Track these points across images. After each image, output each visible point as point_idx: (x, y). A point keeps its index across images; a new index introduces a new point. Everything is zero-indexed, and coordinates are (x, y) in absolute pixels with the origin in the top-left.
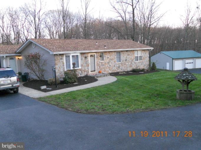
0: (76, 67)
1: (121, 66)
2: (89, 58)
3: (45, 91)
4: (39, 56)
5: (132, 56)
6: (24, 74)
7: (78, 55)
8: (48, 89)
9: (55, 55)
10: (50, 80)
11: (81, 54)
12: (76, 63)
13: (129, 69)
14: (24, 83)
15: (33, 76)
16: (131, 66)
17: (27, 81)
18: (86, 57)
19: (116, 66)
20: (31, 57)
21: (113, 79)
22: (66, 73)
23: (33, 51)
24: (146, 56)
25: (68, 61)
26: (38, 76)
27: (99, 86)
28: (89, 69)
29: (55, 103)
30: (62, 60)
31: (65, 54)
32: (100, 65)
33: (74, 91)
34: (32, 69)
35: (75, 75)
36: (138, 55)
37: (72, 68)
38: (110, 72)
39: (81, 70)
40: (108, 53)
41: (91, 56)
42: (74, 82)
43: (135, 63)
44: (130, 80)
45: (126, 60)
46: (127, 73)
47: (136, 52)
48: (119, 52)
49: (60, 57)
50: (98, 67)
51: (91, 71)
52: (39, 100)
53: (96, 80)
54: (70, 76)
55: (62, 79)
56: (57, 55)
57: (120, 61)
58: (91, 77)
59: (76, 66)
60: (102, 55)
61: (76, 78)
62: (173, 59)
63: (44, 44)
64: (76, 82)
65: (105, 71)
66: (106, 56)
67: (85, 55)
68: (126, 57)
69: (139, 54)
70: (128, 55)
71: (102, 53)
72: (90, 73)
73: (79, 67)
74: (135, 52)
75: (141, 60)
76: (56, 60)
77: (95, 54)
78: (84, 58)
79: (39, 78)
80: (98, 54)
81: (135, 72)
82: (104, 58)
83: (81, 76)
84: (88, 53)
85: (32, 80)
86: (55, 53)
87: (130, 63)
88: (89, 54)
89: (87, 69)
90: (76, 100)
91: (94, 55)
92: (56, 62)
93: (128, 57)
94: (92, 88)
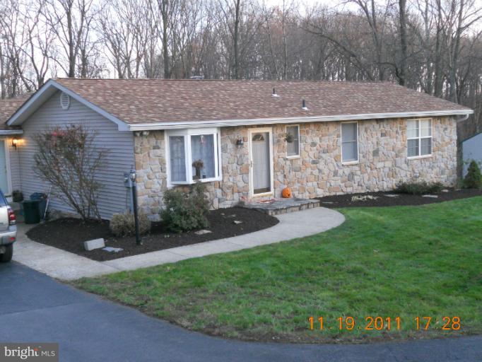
0: (204, 177)
1: (359, 173)
2: (249, 145)
3: (99, 256)
4: (83, 138)
5: (397, 140)
6: (32, 196)
7: (211, 136)
8: (110, 249)
9: (135, 133)
10: (117, 218)
11: (224, 130)
12: (204, 162)
13: (389, 184)
14: (31, 227)
15: (61, 206)
16: (393, 174)
17: (42, 222)
18: (238, 143)
19: (340, 172)
20: (55, 141)
21: (332, 219)
22: (170, 197)
23: (61, 120)
24: (447, 139)
25: (178, 156)
26: (76, 206)
27: (281, 243)
28: (246, 183)
29: (132, 300)
30: (158, 151)
31: (168, 131)
32: (287, 168)
33: (198, 259)
34: (58, 182)
35: (202, 204)
36: (418, 136)
37: (190, 181)
38: (321, 193)
39: (220, 185)
40: (312, 127)
41: (257, 137)
42: (198, 229)
43: (407, 162)
44: (392, 221)
45: (376, 153)
46: (380, 199)
47: (411, 126)
48: (354, 124)
49: (153, 141)
50: (281, 178)
51: (256, 191)
52: (81, 288)
53: (273, 222)
54: (184, 207)
55: (158, 218)
56: (141, 132)
57: (356, 158)
58: (255, 210)
59: (204, 171)
60: (292, 136)
61: (204, 213)
63: (100, 98)
64: (203, 228)
65: (303, 190)
66: (308, 139)
67: (237, 135)
68: (375, 140)
69: (423, 131)
70: (383, 135)
71: (294, 127)
72: (252, 194)
73: (214, 176)
74: (406, 123)
75: (430, 153)
76: (138, 151)
77: (269, 130)
78: (230, 146)
79: (79, 211)
80: (279, 131)
81: (408, 194)
82: (301, 145)
83: (222, 206)
84: (246, 127)
85: (57, 217)
86: (135, 127)
87: (389, 164)
88: (250, 133)
89: (241, 184)
90: (205, 291)
91: (268, 134)
92: (140, 157)
93: (383, 140)
94: (257, 248)
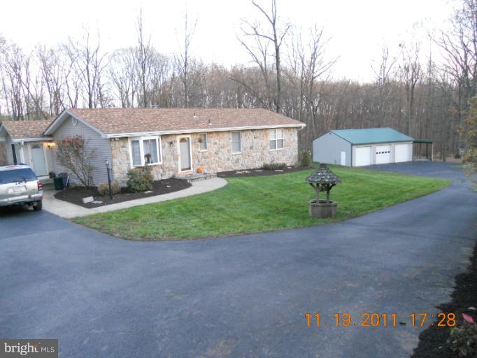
0: (152, 162)
1: (242, 159)
2: (178, 145)
3: (89, 206)
4: (83, 142)
5: (263, 141)
6: (59, 175)
7: (155, 140)
8: (96, 202)
9: (111, 139)
10: (102, 186)
11: (162, 136)
12: (152, 155)
13: (259, 164)
14: (58, 192)
15: (74, 180)
16: (262, 159)
17: (64, 189)
18: (171, 143)
19: (231, 158)
20: (68, 144)
21: (222, 183)
22: (131, 173)
23: (72, 132)
24: (292, 140)
25: (136, 153)
26: (81, 180)
27: (189, 197)
28: (177, 165)
29: (98, 226)
30: (124, 149)
31: (131, 137)
32: (200, 157)
33: (141, 206)
34: (71, 166)
35: (148, 177)
36: (275, 138)
37: (143, 164)
38: (220, 170)
39: (161, 167)
40: (214, 134)
41: (182, 140)
42: (146, 190)
43: (269, 153)
45: (251, 148)
46: (252, 173)
47: (271, 133)
48: (239, 132)
49: (122, 143)
50: (197, 162)
51: (183, 170)
52: (74, 222)
53: (189, 185)
54: (138, 178)
55: (126, 185)
56: (114, 139)
57: (240, 150)
58: (180, 180)
59: (152, 159)
60: (202, 139)
61: (150, 182)
62: (352, 145)
63: (92, 120)
64: (149, 190)
65: (210, 168)
66: (211, 140)
67: (170, 139)
68: (251, 141)
69: (279, 135)
70: (255, 138)
71: (205, 134)
72: (180, 171)
73: (156, 161)
74: (269, 131)
75: (282, 147)
76: (113, 149)
77: (189, 136)
78: (167, 145)
79: (82, 182)
80: (195, 136)
81: (268, 170)
82: (208, 145)
83: (163, 178)
84: (176, 135)
85: (74, 186)
86: (110, 136)
87: (259, 154)
88: (178, 138)
89: (174, 166)
90: (138, 221)
91: (189, 138)
92: (114, 152)
93: (255, 141)
94: (175, 199)
